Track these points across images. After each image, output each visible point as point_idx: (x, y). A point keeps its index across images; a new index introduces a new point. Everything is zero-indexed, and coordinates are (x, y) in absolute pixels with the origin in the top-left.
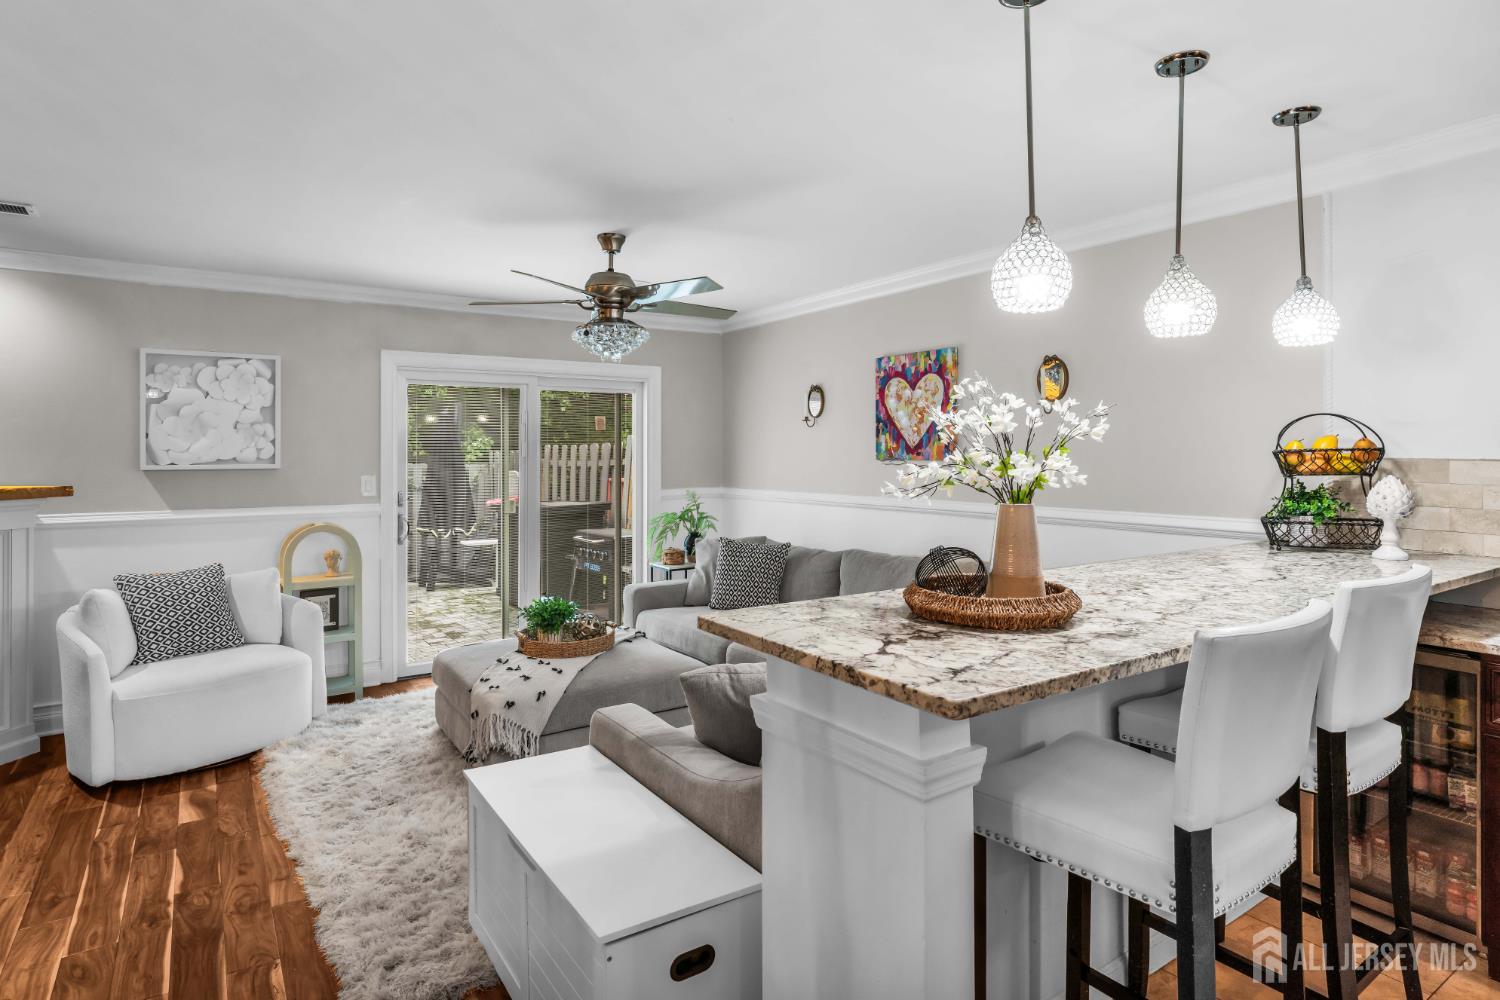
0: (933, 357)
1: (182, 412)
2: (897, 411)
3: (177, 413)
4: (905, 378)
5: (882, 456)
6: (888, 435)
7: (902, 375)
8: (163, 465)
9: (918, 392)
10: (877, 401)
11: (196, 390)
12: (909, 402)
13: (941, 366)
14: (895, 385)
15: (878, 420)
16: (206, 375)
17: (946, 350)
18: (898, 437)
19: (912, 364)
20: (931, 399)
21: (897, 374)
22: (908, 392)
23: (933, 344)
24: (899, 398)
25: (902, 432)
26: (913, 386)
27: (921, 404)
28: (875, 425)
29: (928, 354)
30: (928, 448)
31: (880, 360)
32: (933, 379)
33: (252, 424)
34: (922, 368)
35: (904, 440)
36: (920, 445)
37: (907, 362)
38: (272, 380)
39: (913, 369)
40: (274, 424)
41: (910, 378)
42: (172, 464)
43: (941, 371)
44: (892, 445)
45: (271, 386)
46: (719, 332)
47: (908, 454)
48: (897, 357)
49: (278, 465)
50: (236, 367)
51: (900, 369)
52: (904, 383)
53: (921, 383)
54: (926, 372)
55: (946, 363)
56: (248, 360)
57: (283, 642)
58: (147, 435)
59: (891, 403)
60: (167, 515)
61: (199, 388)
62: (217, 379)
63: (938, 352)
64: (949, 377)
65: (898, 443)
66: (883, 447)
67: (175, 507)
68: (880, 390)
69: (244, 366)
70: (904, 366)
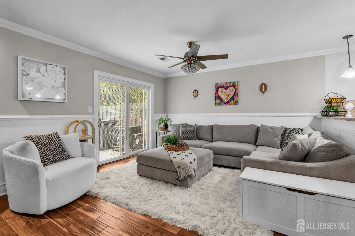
0: (232, 83)
1: (35, 80)
2: (221, 95)
3: (33, 81)
4: (224, 88)
5: (217, 105)
6: (218, 100)
7: (223, 87)
8: (27, 99)
9: (227, 91)
10: (215, 93)
11: (40, 74)
12: (225, 93)
13: (234, 85)
14: (220, 90)
15: (216, 97)
16: (43, 69)
17: (235, 82)
18: (221, 100)
19: (225, 85)
20: (231, 92)
21: (221, 87)
22: (225, 91)
23: (232, 81)
24: (222, 92)
25: (223, 99)
26: (226, 90)
27: (228, 93)
28: (215, 98)
29: (230, 83)
30: (230, 103)
31: (216, 84)
32: (232, 88)
33: (58, 87)
34: (229, 86)
35: (223, 101)
36: (228, 102)
37: (224, 84)
38: (65, 74)
39: (226, 86)
40: (65, 88)
41: (225, 88)
42: (31, 98)
43: (234, 86)
44: (219, 102)
45: (64, 76)
46: (163, 78)
47: (224, 104)
48: (221, 83)
49: (66, 101)
50: (53, 68)
51: (222, 86)
52: (223, 89)
53: (228, 89)
54: (230, 87)
55: (235, 85)
56: (57, 66)
57: (83, 156)
58: (22, 87)
59: (219, 93)
60: (28, 116)
61: (40, 73)
62: (47, 71)
63: (233, 82)
64: (236, 88)
65: (221, 102)
66: (217, 103)
67: (30, 114)
68: (216, 90)
69: (56, 68)
70: (223, 85)
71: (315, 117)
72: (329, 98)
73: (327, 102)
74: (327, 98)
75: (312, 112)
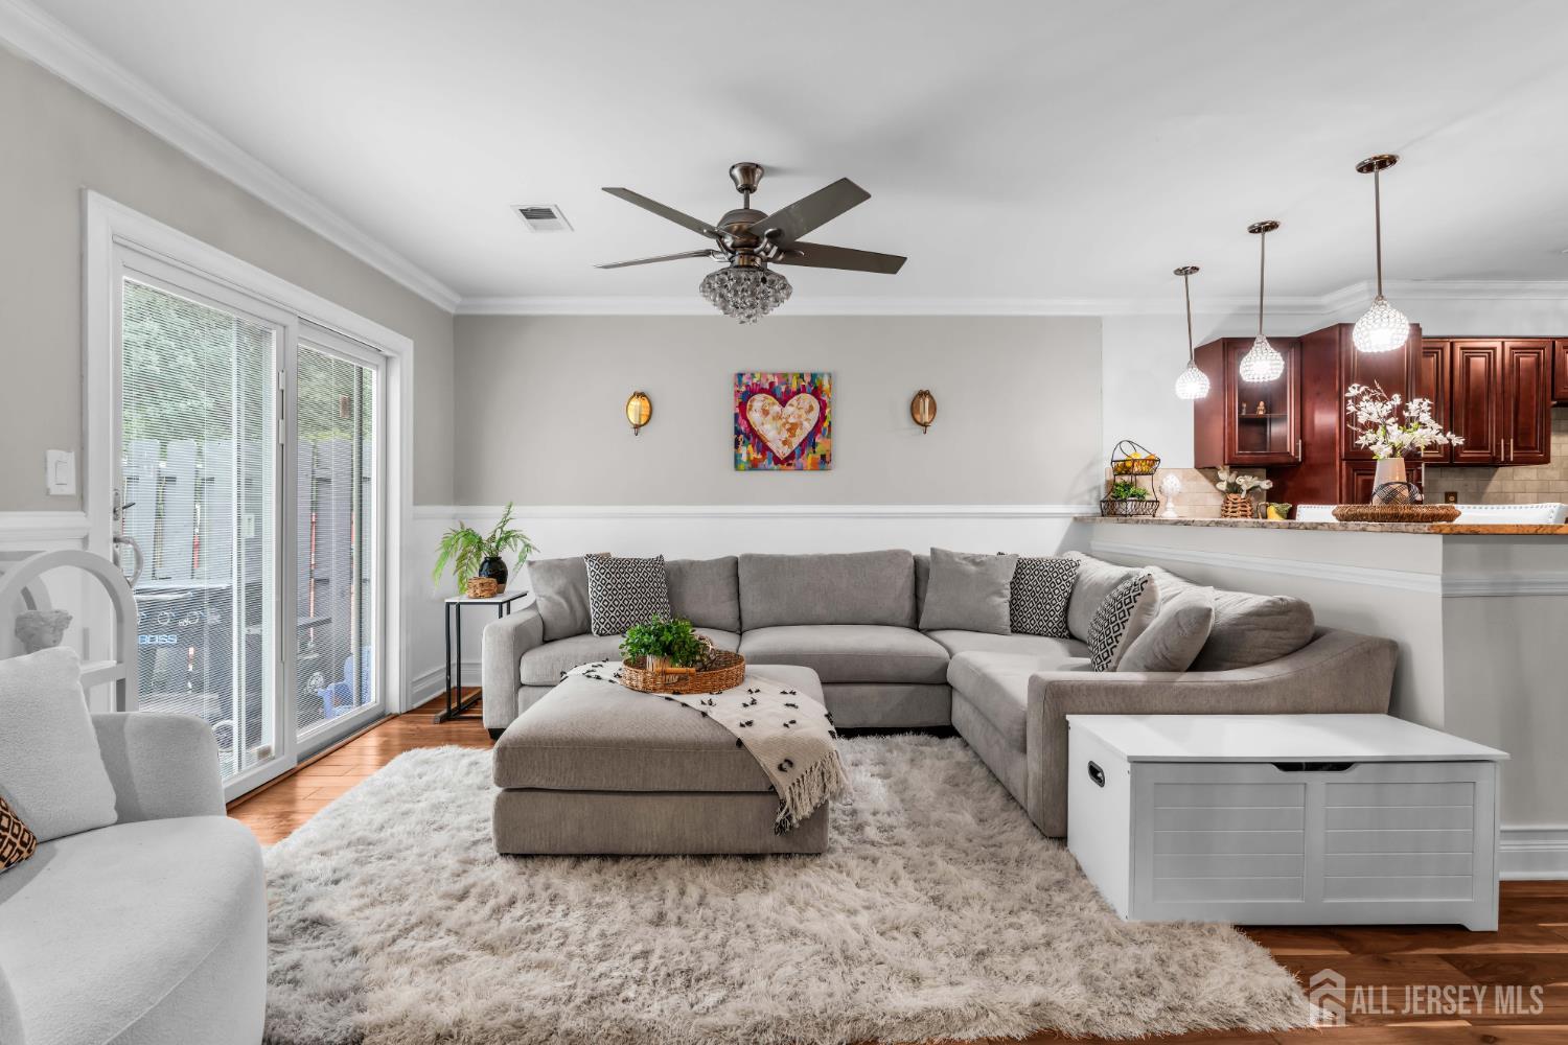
0: (808, 379)
2: (763, 424)
4: (774, 396)
5: (742, 466)
6: (750, 446)
7: (771, 391)
9: (789, 409)
10: (736, 415)
12: (778, 417)
13: (816, 388)
14: (758, 401)
15: (738, 432)
17: (822, 375)
18: (764, 448)
19: (781, 383)
20: (804, 415)
21: (762, 391)
22: (777, 408)
23: (807, 366)
24: (766, 413)
25: (769, 444)
26: (783, 403)
27: (792, 420)
28: (733, 437)
29: (801, 376)
30: (800, 460)
31: (741, 375)
32: (807, 399)
34: (794, 387)
35: (772, 451)
36: (792, 456)
37: (776, 380)
39: (783, 388)
41: (779, 395)
43: (817, 393)
44: (754, 455)
47: (776, 464)
48: (763, 375)
51: (768, 387)
52: (771, 399)
53: (793, 401)
54: (798, 392)
55: (821, 385)
59: (755, 416)
63: (813, 376)
64: (825, 398)
65: (763, 454)
66: (744, 458)
68: (740, 404)
70: (772, 384)
71: (1075, 519)
72: (1125, 458)
73: (1119, 469)
74: (1119, 456)
75: (1067, 502)
